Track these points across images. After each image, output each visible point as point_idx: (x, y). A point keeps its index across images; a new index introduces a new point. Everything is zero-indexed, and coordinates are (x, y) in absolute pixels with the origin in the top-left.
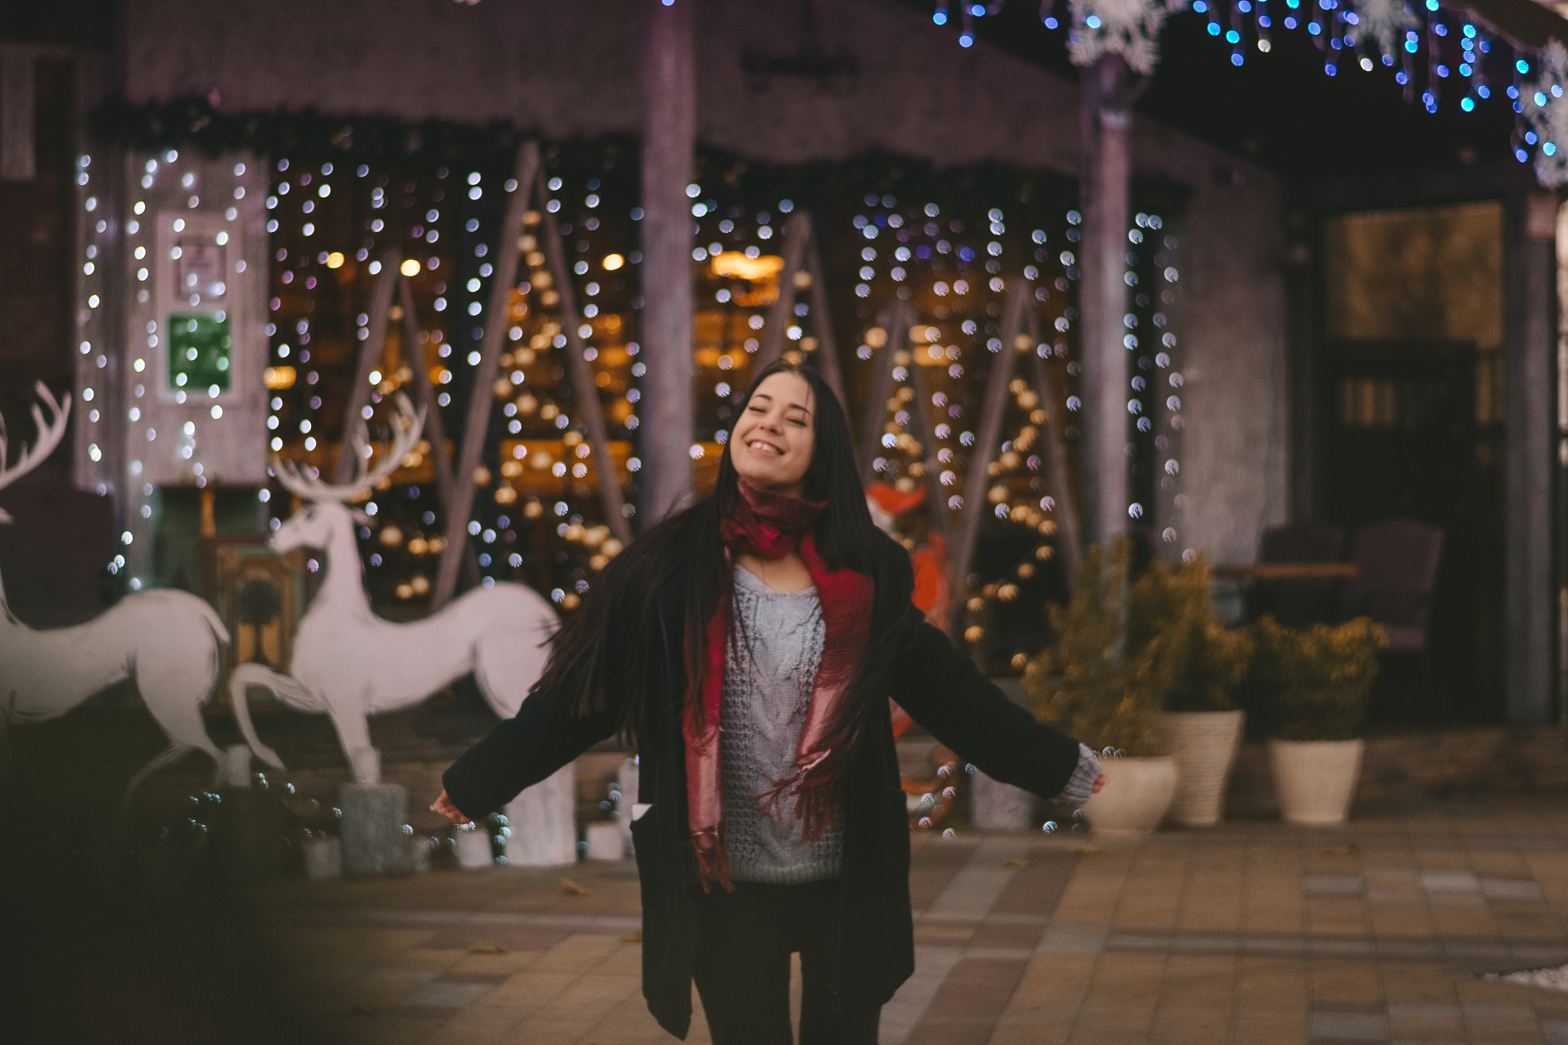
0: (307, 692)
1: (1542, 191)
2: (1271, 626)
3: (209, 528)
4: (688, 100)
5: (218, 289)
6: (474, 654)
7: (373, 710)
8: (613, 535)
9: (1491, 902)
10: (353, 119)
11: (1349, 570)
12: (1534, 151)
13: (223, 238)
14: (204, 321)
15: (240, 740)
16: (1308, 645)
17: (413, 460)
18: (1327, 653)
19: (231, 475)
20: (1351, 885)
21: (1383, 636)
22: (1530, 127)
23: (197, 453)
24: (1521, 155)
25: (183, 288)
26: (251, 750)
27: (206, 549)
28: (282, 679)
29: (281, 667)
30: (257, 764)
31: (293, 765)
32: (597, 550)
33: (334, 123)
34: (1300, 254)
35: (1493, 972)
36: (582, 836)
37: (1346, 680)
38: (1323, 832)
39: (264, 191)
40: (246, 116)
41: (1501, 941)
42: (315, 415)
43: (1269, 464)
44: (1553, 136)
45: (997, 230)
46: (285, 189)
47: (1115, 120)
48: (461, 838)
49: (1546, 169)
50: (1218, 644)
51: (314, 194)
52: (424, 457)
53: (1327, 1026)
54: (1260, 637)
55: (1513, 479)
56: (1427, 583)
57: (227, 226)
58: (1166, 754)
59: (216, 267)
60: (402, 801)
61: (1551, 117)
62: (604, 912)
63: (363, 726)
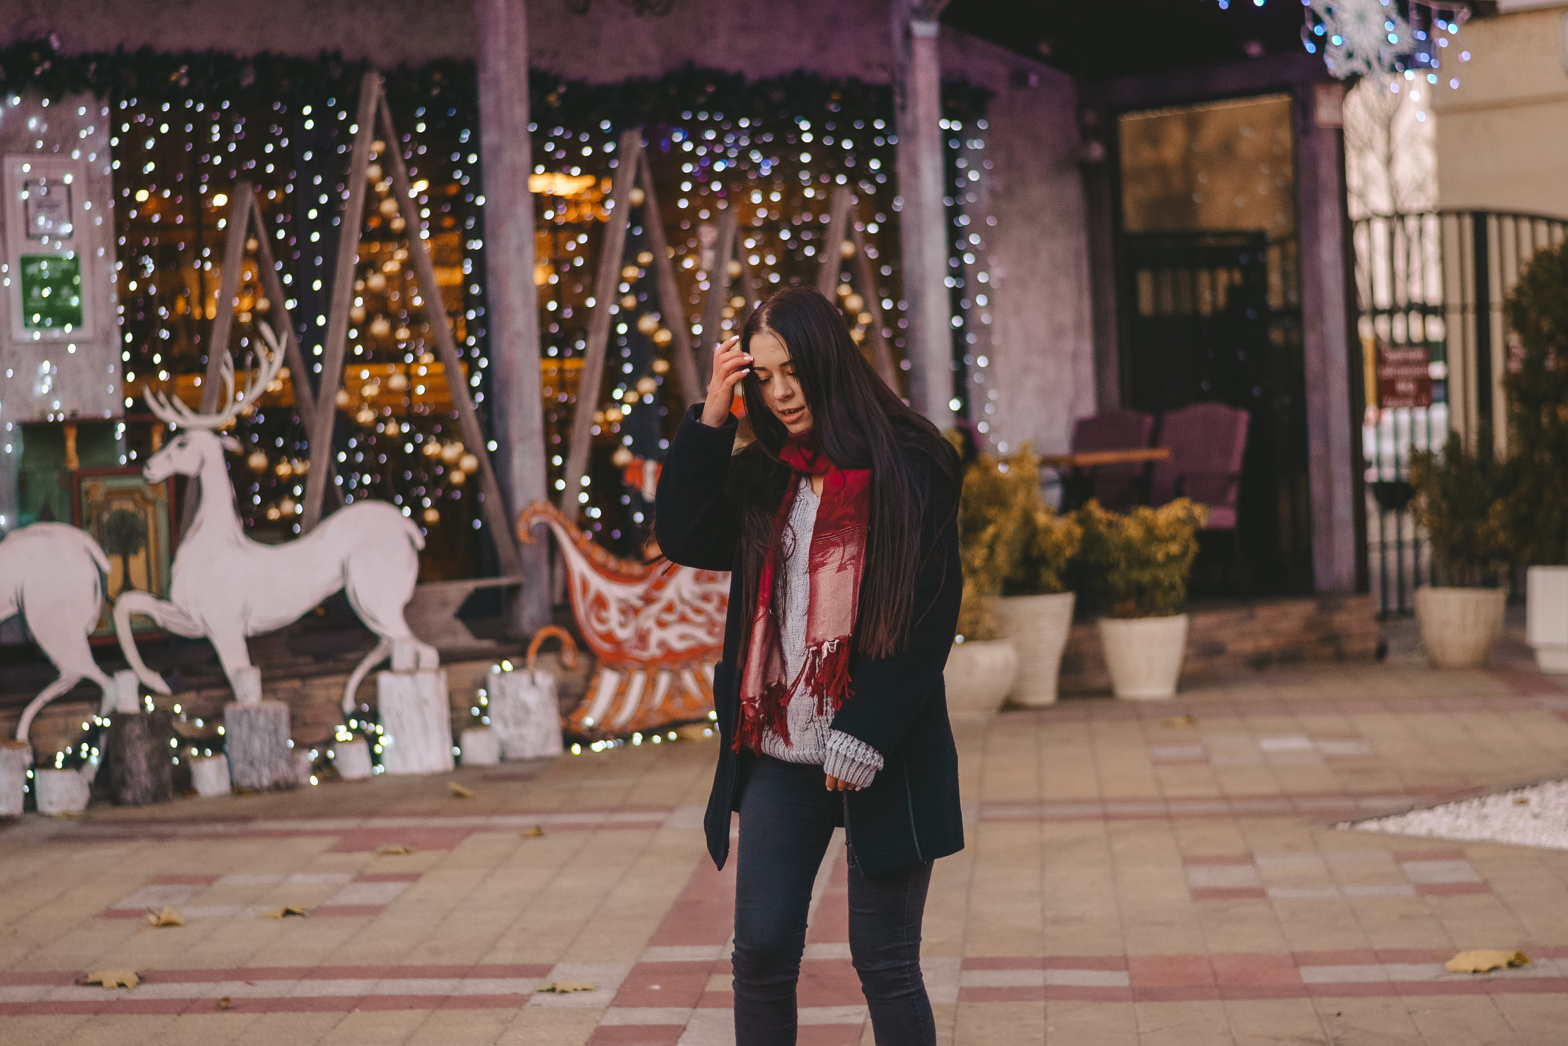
0: (188, 617)
1: (1330, 80)
2: (1095, 509)
3: (74, 464)
4: (520, 27)
5: (67, 228)
6: (344, 572)
7: (250, 633)
8: (468, 451)
9: (1329, 759)
10: (188, 57)
11: (1161, 454)
12: (1322, 42)
13: (68, 179)
14: (54, 259)
15: (126, 666)
16: (1132, 528)
17: (275, 386)
18: (1151, 534)
19: (87, 411)
20: (1196, 751)
21: (1203, 515)
22: (1318, 21)
23: (53, 390)
24: (1310, 48)
25: (32, 231)
26: (137, 676)
27: (72, 483)
28: (163, 605)
29: (162, 593)
30: (144, 690)
31: (177, 689)
32: (455, 465)
33: (171, 61)
34: (1096, 151)
35: (1346, 822)
36: (456, 742)
37: (1170, 559)
38: (1156, 706)
39: (106, 128)
40: (85, 58)
41: (1345, 794)
42: (164, 347)
43: (1075, 356)
44: (1342, 27)
45: (807, 138)
46: (126, 128)
47: (925, 29)
48: (338, 746)
49: (1335, 59)
50: (1048, 530)
51: (154, 132)
52: (284, 382)
53: (1203, 877)
54: (1085, 521)
55: (1312, 359)
56: (1235, 464)
57: (72, 166)
58: (1003, 638)
59: (64, 209)
60: (285, 717)
61: (1338, 9)
62: (495, 812)
63: (242, 647)
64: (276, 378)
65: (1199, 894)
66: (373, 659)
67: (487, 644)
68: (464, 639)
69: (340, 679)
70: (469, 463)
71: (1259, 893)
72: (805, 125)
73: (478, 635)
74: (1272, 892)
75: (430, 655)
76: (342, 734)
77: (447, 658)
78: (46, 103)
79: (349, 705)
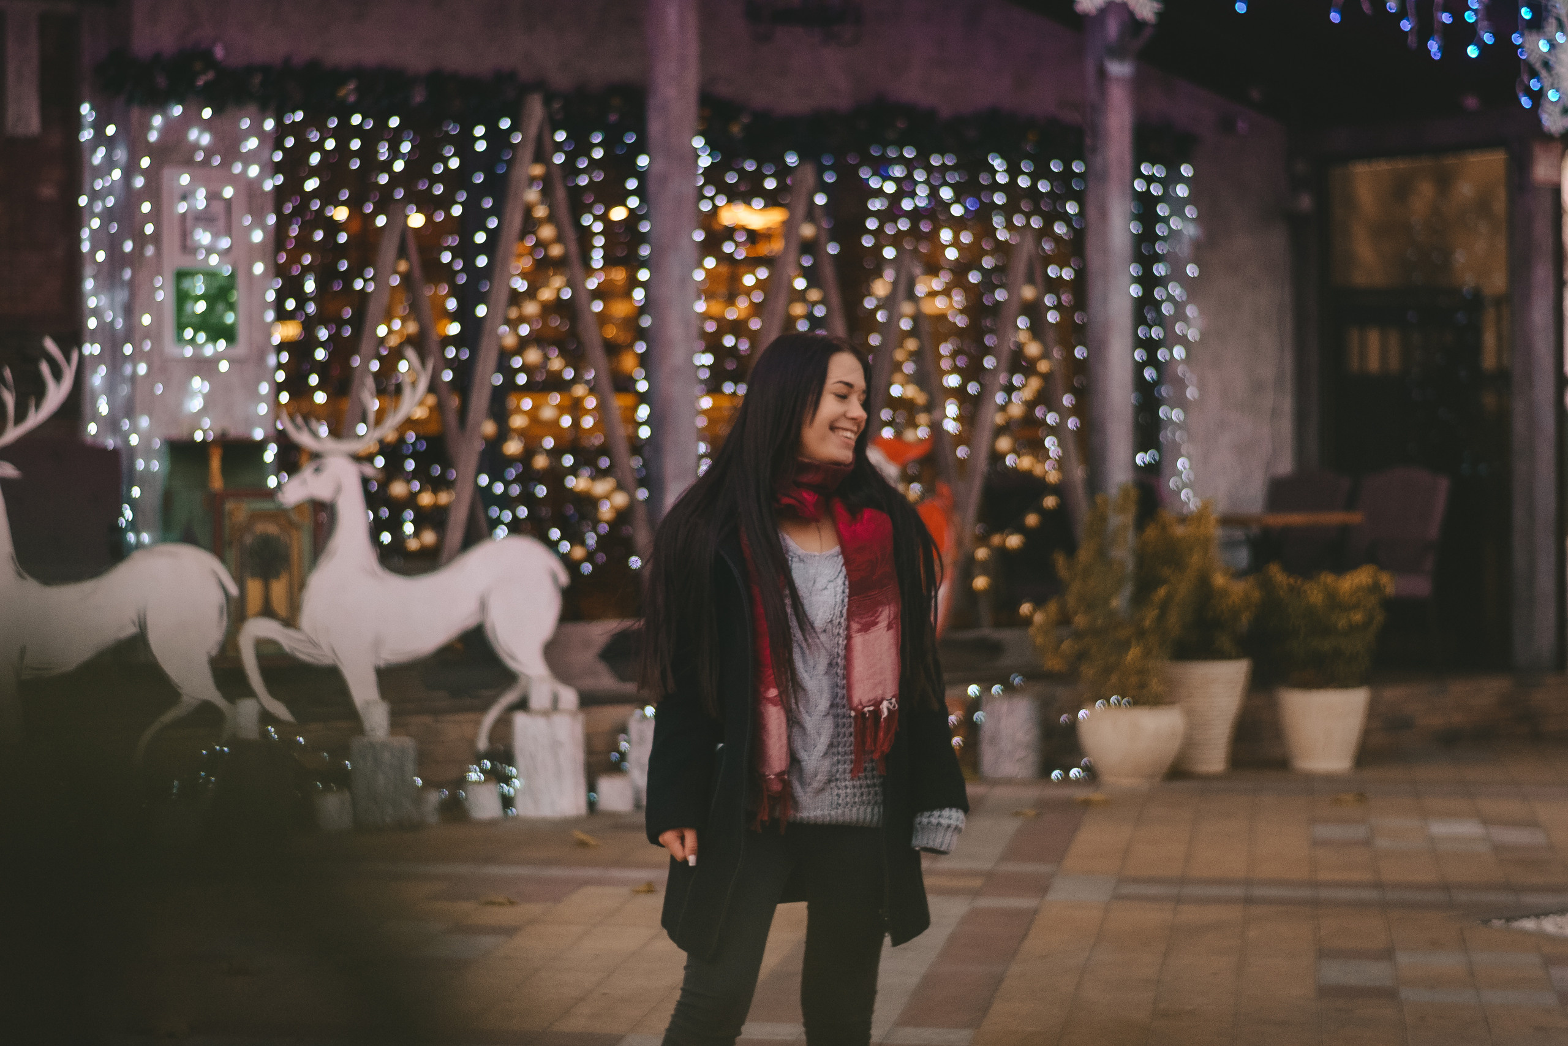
0: (316, 645)
1: (1547, 138)
2: (1277, 574)
3: (217, 482)
4: (693, 50)
5: (225, 243)
6: (483, 606)
7: (382, 663)
8: (619, 487)
9: (1497, 848)
10: (358, 72)
11: (1355, 518)
12: (1538, 97)
13: (228, 193)
14: (210, 274)
15: (249, 693)
16: (1315, 594)
17: (420, 413)
18: (1334, 602)
19: (235, 431)
20: (1358, 832)
21: (1389, 583)
22: (1534, 74)
23: (204, 411)
24: (1526, 102)
25: (189, 243)
26: (260, 703)
27: (215, 504)
28: (291, 632)
29: (290, 621)
30: (266, 717)
31: (302, 720)
32: (604, 501)
33: (340, 76)
34: (1305, 202)
35: (1500, 919)
36: (591, 787)
37: (1353, 628)
38: (1330, 779)
39: (270, 144)
40: (250, 70)
41: (1508, 887)
42: (321, 368)
43: (1275, 413)
44: (1558, 83)
45: (1002, 179)
46: (290, 142)
47: (1119, 69)
48: (470, 788)
49: (1550, 115)
50: (1224, 593)
51: (319, 146)
52: (431, 409)
53: (1335, 973)
54: (1267, 585)
55: (1519, 426)
56: (1433, 531)
57: (233, 180)
58: (1173, 703)
59: (221, 223)
60: (412, 754)
61: (1555, 63)
62: (617, 863)
63: (372, 678)
64: (421, 403)
65: (1326, 992)
66: (510, 697)
67: (630, 687)
68: (606, 681)
69: (471, 716)
70: (620, 499)
71: (1389, 994)
72: (998, 163)
73: (622, 677)
74: (1406, 993)
75: (569, 697)
76: (474, 776)
77: (588, 701)
78: (207, 113)
79: (482, 744)
